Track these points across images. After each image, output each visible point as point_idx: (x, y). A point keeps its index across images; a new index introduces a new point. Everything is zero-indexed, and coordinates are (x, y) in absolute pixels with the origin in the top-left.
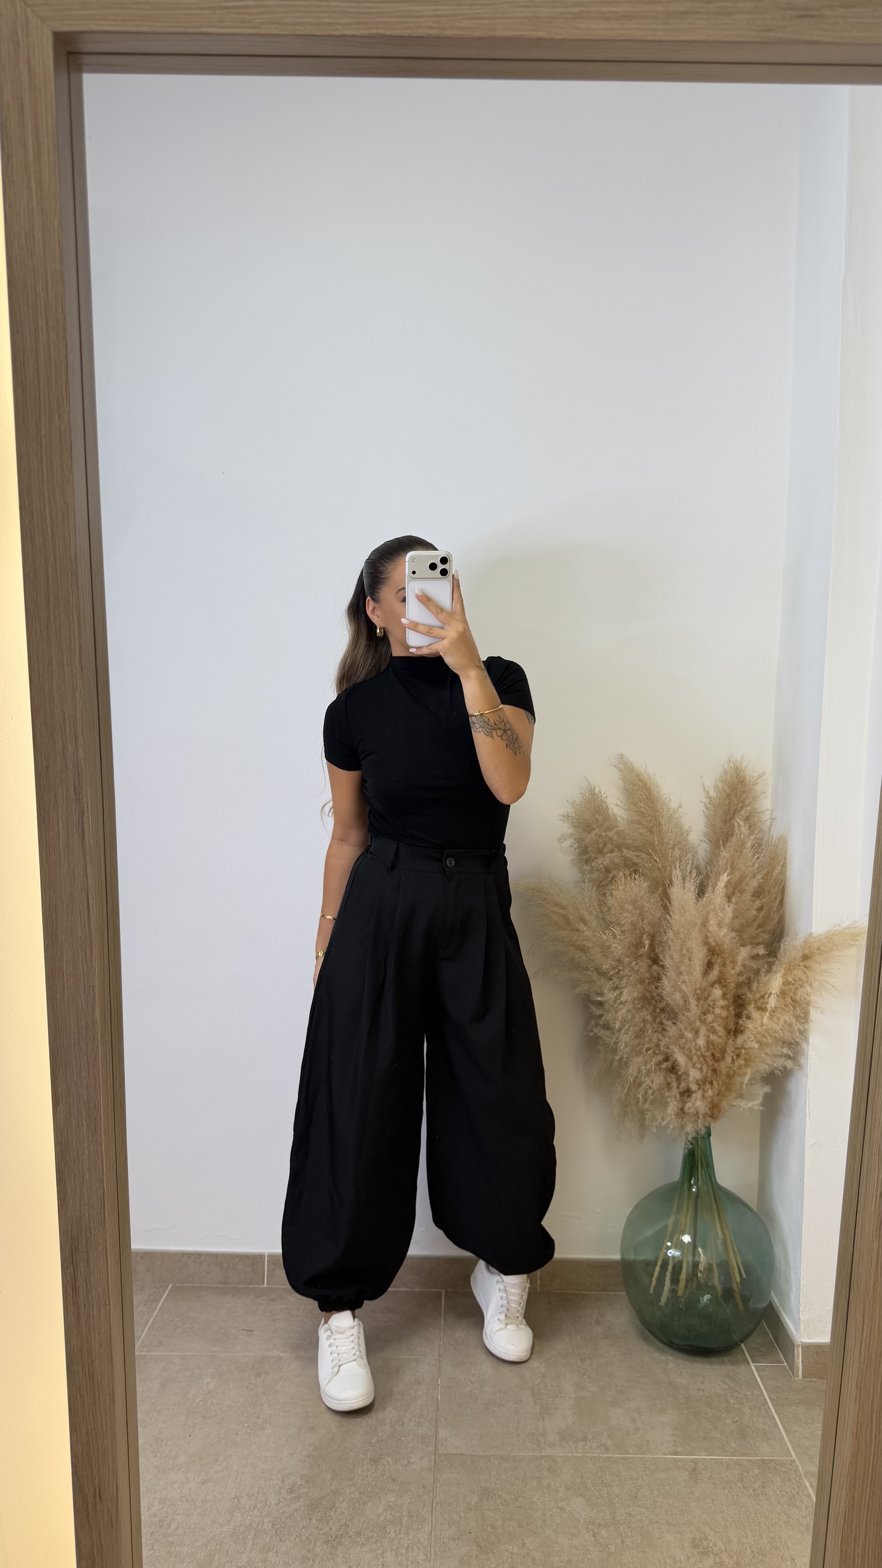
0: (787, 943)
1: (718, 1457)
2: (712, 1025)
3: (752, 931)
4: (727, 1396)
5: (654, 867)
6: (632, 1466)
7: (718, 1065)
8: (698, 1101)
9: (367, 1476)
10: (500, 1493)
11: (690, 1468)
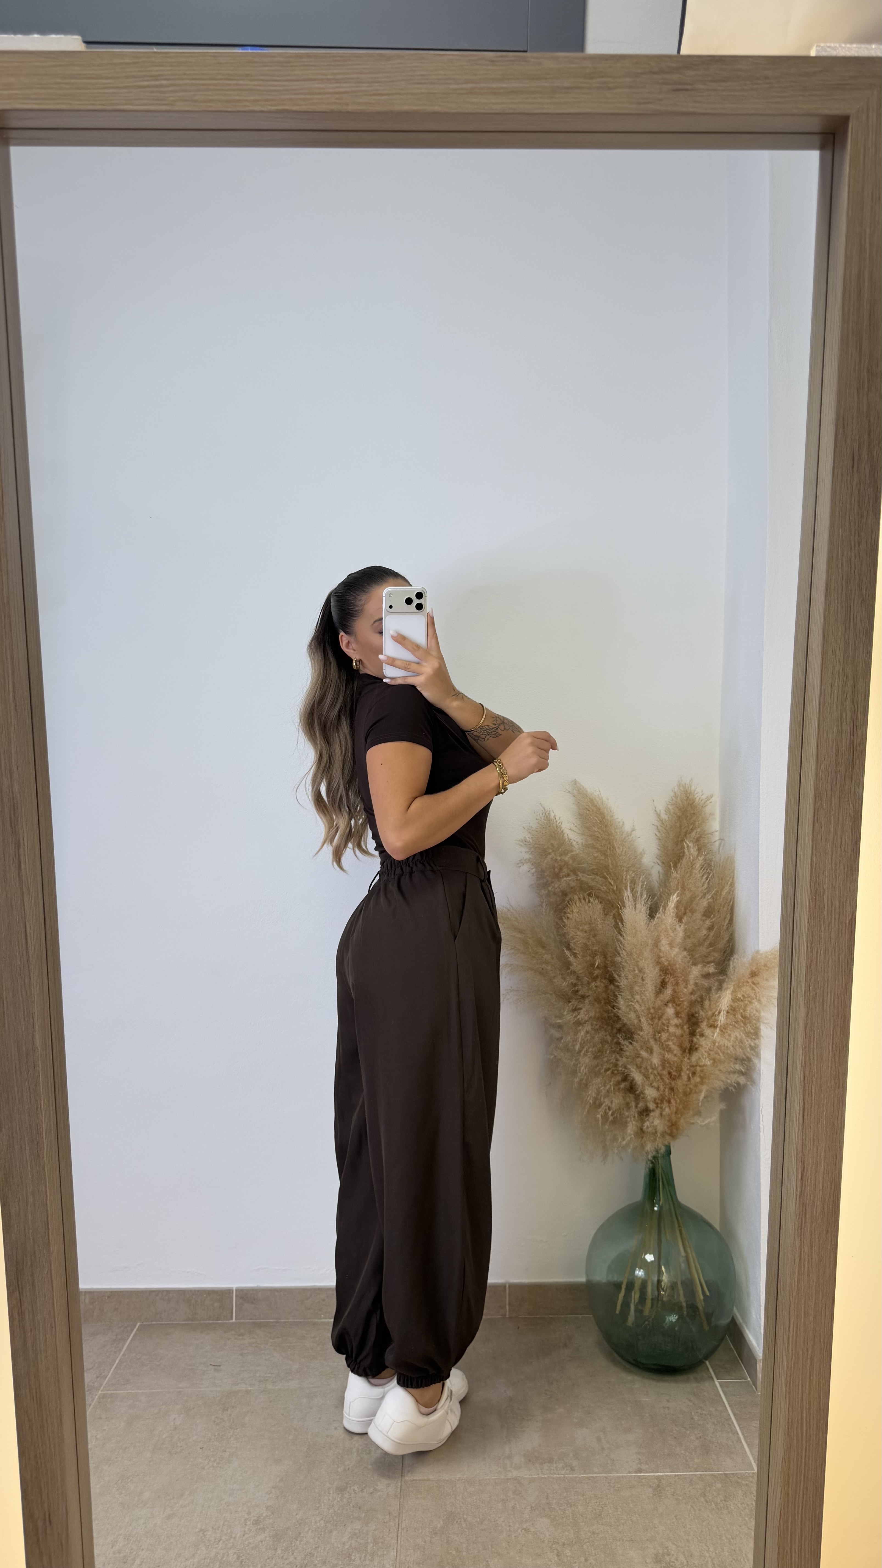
0: (735, 960)
1: (681, 1474)
2: (667, 1043)
3: (703, 950)
4: (691, 1413)
5: (609, 890)
6: (597, 1485)
7: (675, 1083)
8: (656, 1119)
9: (333, 1506)
10: (465, 1516)
11: (654, 1485)
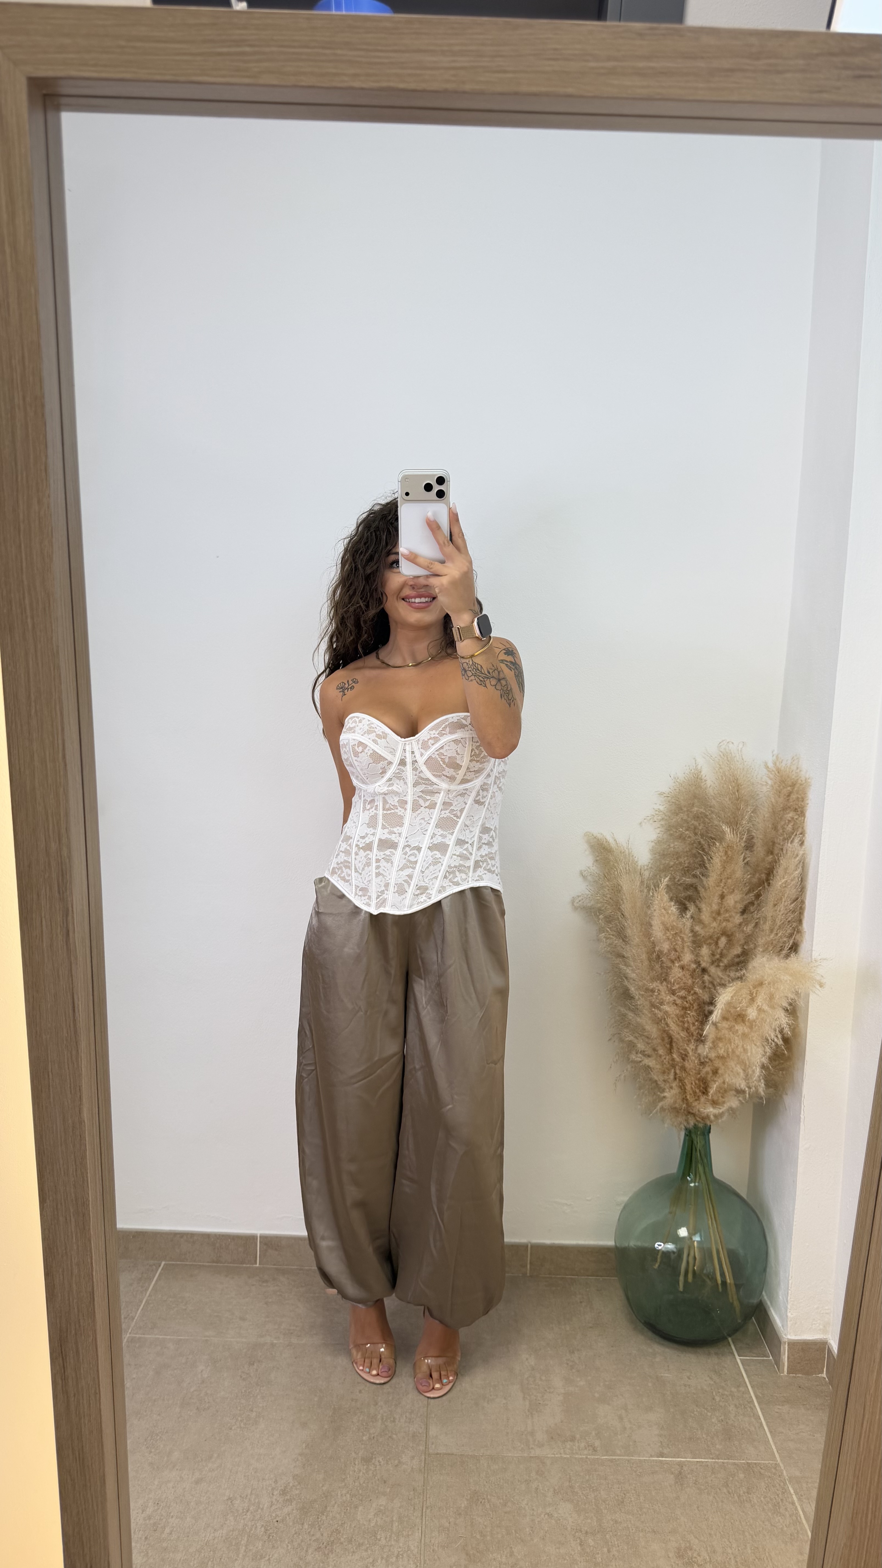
1: (703, 1460)
4: (713, 1393)
6: (619, 1468)
9: (358, 1478)
10: (489, 1497)
11: (676, 1472)
